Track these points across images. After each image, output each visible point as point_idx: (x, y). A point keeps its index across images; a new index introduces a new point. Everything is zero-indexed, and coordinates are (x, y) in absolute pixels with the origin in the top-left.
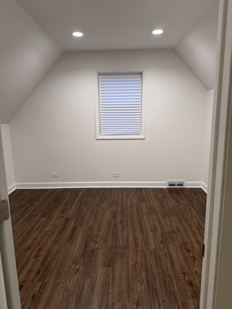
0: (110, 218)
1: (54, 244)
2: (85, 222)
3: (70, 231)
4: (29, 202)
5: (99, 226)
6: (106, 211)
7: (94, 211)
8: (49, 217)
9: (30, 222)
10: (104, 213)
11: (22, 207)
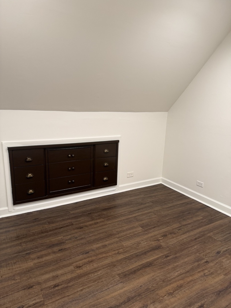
0: (212, 288)
1: (107, 267)
2: (170, 267)
3: (141, 264)
4: (153, 203)
5: (180, 287)
6: (219, 272)
7: (203, 259)
8: (146, 231)
9: (126, 225)
10: (212, 274)
11: (142, 204)
